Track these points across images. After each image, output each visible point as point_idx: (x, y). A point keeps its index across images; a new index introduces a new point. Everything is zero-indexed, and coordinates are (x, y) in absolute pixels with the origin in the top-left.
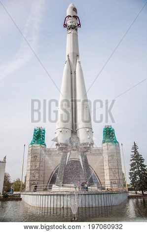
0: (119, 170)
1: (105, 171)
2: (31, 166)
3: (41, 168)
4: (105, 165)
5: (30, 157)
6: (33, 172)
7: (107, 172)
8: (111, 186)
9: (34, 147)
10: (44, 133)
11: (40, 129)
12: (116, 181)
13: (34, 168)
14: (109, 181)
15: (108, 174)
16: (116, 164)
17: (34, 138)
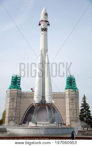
0: (77, 111)
1: (66, 111)
2: (10, 106)
3: (18, 108)
4: (66, 106)
5: (9, 99)
6: (11, 110)
7: (68, 112)
8: (71, 123)
9: (12, 91)
10: (20, 80)
11: (16, 76)
12: (75, 119)
13: (12, 107)
14: (69, 119)
15: (69, 114)
16: (75, 106)
17: (12, 84)
